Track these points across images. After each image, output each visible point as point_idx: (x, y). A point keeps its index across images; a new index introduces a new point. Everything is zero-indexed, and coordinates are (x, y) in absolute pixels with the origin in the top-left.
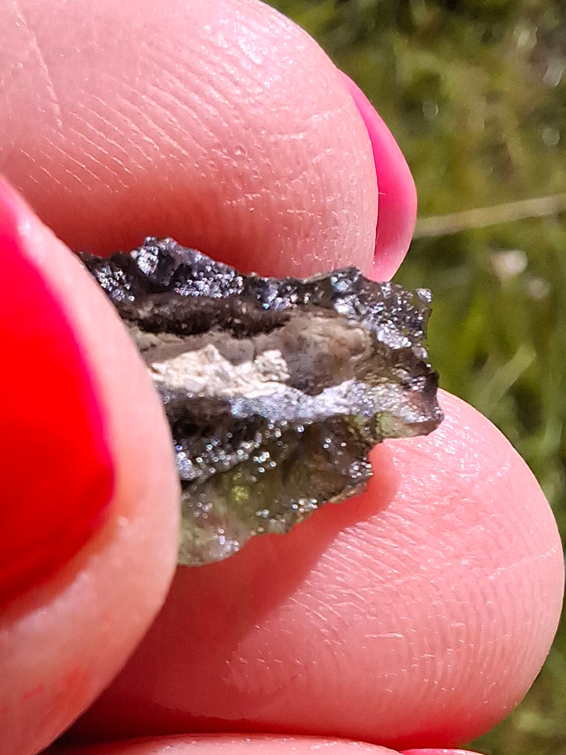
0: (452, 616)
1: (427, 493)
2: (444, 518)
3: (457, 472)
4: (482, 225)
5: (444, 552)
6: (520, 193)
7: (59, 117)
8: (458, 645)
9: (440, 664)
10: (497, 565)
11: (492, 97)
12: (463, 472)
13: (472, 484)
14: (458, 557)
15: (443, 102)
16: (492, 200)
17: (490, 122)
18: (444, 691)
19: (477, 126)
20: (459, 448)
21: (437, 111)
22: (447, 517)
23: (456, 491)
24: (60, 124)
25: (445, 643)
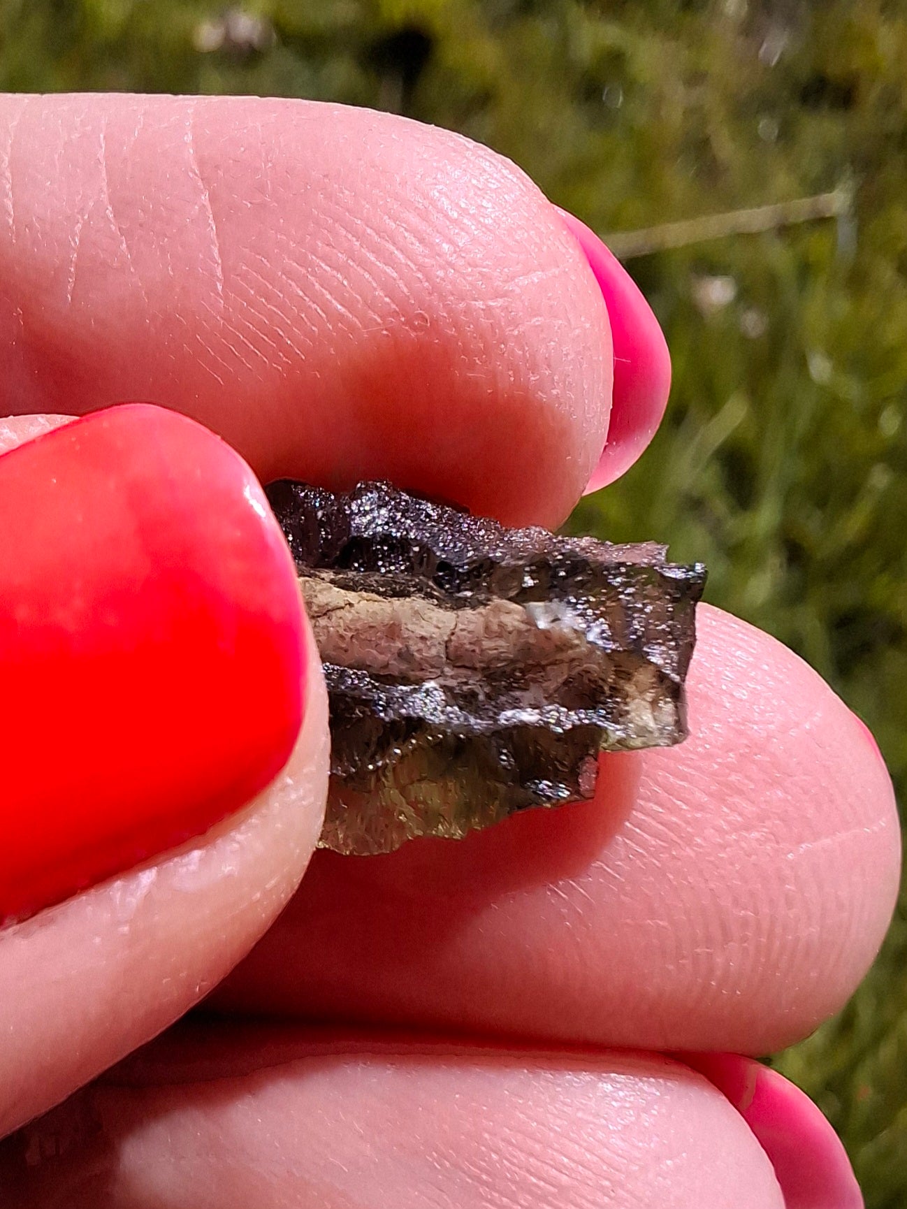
0: (736, 902)
1: (708, 746)
2: (730, 779)
3: (750, 722)
4: (681, 243)
5: (729, 823)
6: (731, 202)
7: (219, 280)
8: (744, 939)
9: (719, 960)
10: (800, 841)
11: (695, 78)
12: (756, 723)
13: (769, 738)
14: (748, 828)
15: (630, 87)
16: (691, 211)
17: (689, 112)
18: (724, 994)
19: (674, 116)
20: (753, 692)
21: (621, 99)
22: (733, 778)
23: (747, 746)
24: (220, 287)
25: (727, 937)
